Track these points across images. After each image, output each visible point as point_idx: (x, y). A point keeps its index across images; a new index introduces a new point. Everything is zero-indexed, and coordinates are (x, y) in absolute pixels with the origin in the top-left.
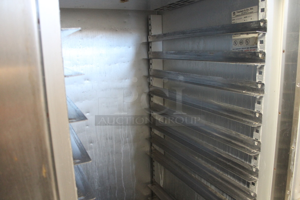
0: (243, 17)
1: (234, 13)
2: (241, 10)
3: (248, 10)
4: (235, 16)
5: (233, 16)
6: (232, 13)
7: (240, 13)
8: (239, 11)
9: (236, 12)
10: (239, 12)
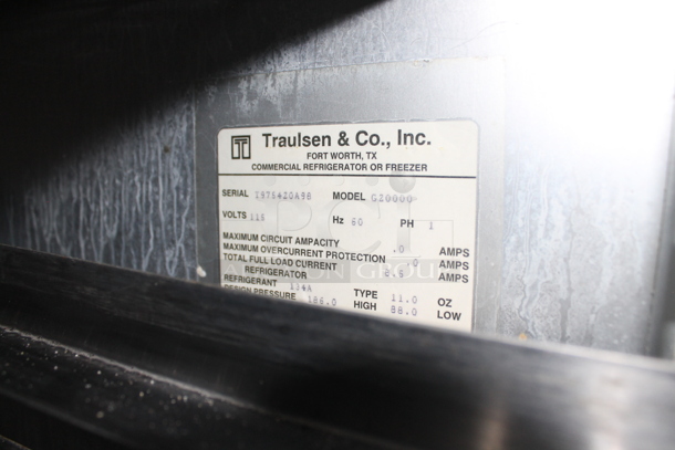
0: (324, 186)
1: (241, 140)
2: (311, 131)
3: (375, 140)
4: (244, 166)
5: (225, 162)
6: (225, 137)
7: (299, 155)
8: (290, 132)
9: (256, 134)
10: (284, 142)
